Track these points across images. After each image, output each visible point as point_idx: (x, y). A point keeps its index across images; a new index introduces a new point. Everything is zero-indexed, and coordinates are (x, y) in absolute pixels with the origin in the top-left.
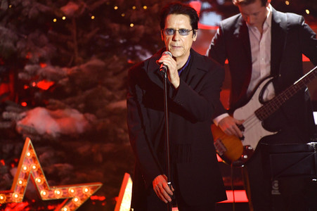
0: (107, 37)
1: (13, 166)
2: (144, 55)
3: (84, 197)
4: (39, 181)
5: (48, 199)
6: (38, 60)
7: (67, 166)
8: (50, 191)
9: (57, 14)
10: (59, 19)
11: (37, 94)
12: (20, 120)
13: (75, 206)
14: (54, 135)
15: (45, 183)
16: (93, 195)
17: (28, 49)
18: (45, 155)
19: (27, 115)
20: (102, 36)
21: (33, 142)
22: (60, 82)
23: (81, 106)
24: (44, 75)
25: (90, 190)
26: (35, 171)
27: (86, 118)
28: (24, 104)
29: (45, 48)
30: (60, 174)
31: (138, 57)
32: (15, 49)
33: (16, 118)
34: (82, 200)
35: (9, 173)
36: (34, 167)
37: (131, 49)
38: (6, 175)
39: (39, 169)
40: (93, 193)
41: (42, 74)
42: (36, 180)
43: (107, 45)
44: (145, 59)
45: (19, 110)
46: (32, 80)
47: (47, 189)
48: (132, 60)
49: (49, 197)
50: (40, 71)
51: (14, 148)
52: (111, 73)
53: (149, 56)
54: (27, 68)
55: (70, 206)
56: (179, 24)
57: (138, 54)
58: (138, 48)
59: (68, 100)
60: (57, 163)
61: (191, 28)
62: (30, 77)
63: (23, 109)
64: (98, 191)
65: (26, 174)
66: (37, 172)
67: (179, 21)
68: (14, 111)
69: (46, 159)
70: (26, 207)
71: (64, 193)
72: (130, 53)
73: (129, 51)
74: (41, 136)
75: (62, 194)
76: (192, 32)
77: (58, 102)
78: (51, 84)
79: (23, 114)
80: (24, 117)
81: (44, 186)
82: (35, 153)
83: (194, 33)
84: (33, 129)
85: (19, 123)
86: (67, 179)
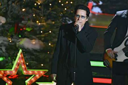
0: (55, 13)
1: (13, 60)
2: (69, 21)
3: (41, 75)
4: (24, 67)
5: (26, 74)
6: (27, 19)
7: (35, 62)
8: (27, 71)
9: (36, 2)
10: (37, 4)
11: (26, 33)
12: (18, 42)
13: (37, 78)
14: (31, 50)
15: (26, 68)
16: (44, 75)
17: (24, 14)
18: (26, 57)
19: (21, 40)
20: (53, 12)
21: (23, 51)
22: (35, 29)
23: (43, 39)
24: (29, 25)
25: (43, 73)
26: (22, 63)
27: (44, 44)
28: (20, 36)
29: (31, 15)
30: (32, 65)
31: (66, 22)
32: (19, 14)
33: (17, 41)
34: (39, 76)
35: (12, 63)
36: (22, 61)
37: (64, 18)
38: (11, 63)
39: (24, 62)
40: (44, 74)
41: (28, 25)
42: (22, 66)
43: (55, 16)
44: (69, 23)
45: (18, 38)
46: (24, 27)
47: (26, 71)
48: (64, 23)
49: (27, 74)
50: (28, 24)
51: (14, 53)
52: (55, 27)
53: (71, 22)
54: (23, 22)
55: (35, 78)
56: (81, 14)
57: (67, 21)
58: (67, 18)
59: (38, 36)
60: (31, 61)
61: (86, 16)
62: (23, 26)
63: (20, 38)
64: (46, 73)
65: (19, 64)
66: (23, 63)
67: (82, 13)
68: (16, 39)
69: (27, 59)
70: (17, 77)
71: (33, 73)
72: (64, 20)
73: (63, 19)
74: (25, 49)
75: (32, 73)
76: (86, 18)
77: (34, 37)
78: (32, 29)
79: (20, 40)
80: (20, 41)
81: (25, 69)
82: (23, 56)
83: (87, 18)
84: (23, 46)
85: (17, 43)
86: (35, 67)
